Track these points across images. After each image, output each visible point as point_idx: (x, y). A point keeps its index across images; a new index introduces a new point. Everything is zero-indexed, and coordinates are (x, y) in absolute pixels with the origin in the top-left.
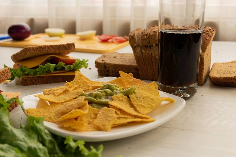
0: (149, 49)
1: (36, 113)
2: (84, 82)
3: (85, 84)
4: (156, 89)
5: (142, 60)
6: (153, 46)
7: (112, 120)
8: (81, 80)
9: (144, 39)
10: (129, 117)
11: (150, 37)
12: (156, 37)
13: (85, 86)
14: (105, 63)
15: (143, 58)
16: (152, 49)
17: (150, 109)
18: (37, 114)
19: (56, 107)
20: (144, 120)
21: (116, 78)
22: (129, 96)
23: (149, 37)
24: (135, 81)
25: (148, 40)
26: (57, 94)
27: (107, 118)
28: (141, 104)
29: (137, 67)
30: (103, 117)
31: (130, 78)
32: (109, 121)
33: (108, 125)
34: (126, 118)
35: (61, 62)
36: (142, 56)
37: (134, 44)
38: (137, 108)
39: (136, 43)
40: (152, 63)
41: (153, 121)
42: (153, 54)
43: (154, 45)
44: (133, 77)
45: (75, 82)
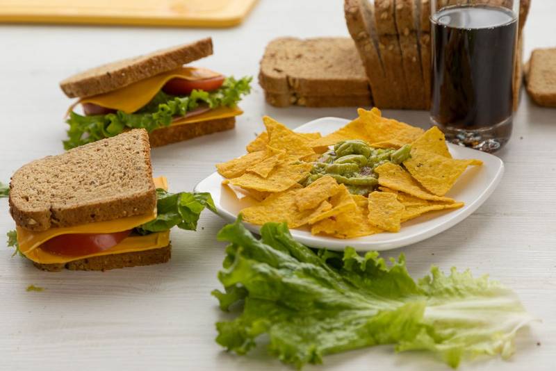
0: (395, 41)
1: (257, 216)
2: (293, 140)
3: (296, 144)
4: (441, 142)
5: (380, 66)
6: (403, 34)
7: (397, 213)
8: (285, 137)
9: (382, 21)
10: (419, 204)
11: (397, 16)
12: (410, 13)
13: (298, 150)
14: (288, 78)
15: (381, 62)
16: (400, 41)
17: (448, 185)
18: (259, 218)
19: (281, 200)
20: (447, 206)
21: (349, 122)
22: (404, 164)
23: (394, 15)
24: (388, 126)
25: (392, 21)
26: (264, 174)
27: (387, 210)
28: (429, 177)
29: (367, 81)
30: (378, 209)
31: (379, 121)
32: (394, 214)
33: (396, 222)
34: (416, 207)
35: (198, 91)
36: (380, 56)
37: (359, 33)
38: (425, 184)
39: (364, 30)
40: (404, 72)
41: (461, 206)
42: (405, 52)
43: (407, 32)
44: (382, 116)
45: (276, 142)
